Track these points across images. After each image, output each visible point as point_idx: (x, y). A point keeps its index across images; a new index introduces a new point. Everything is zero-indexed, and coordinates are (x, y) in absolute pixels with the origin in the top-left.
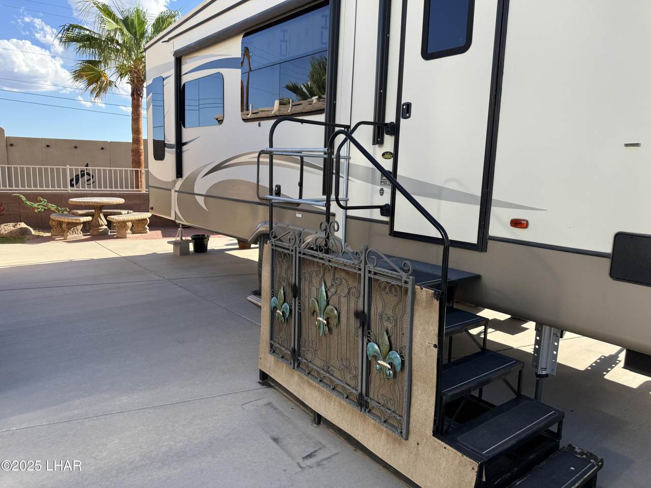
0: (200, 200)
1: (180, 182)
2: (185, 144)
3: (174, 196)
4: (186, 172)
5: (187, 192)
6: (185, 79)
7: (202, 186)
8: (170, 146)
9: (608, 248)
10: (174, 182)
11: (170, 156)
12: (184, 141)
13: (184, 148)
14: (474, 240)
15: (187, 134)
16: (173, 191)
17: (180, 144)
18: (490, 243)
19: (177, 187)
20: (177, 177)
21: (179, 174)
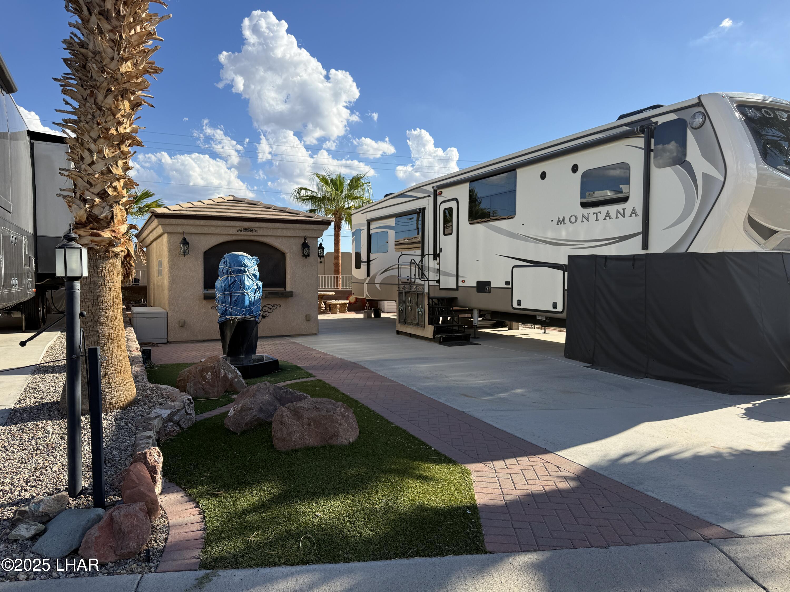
0: (378, 286)
1: (369, 278)
2: (371, 261)
3: (365, 285)
4: (372, 274)
5: (372, 283)
6: (372, 232)
7: (378, 280)
8: (364, 262)
9: (475, 285)
10: (366, 279)
11: (364, 267)
12: (371, 259)
13: (371, 263)
14: (455, 287)
15: (372, 256)
16: (365, 283)
17: (369, 261)
18: (459, 288)
19: (367, 281)
20: (367, 276)
21: (368, 274)
